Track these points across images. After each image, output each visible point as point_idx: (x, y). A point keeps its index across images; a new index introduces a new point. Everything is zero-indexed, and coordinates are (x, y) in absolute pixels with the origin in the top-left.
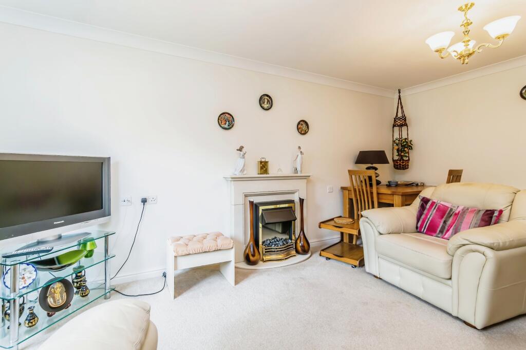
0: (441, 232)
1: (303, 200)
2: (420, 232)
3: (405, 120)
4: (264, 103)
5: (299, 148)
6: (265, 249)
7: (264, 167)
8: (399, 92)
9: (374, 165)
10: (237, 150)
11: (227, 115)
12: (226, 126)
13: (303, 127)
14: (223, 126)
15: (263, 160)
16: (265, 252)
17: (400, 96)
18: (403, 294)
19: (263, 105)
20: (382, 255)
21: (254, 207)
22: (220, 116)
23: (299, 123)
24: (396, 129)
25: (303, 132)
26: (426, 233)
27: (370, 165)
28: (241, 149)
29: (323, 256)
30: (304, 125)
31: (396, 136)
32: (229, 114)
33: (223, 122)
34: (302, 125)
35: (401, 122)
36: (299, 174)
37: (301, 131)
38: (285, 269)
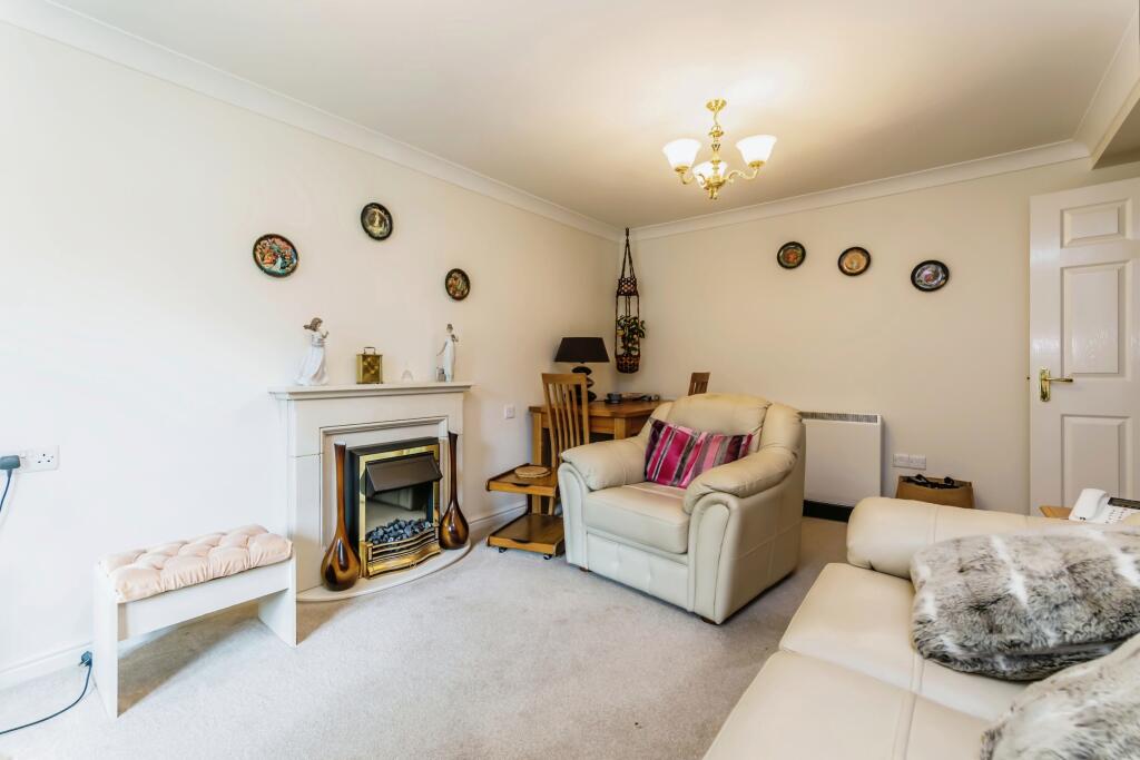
0: (678, 476)
1: (456, 436)
2: (649, 480)
3: (635, 285)
4: (372, 222)
5: (450, 327)
6: (373, 550)
7: (371, 367)
8: (627, 235)
9: (587, 365)
10: (306, 327)
11: (277, 241)
12: (277, 268)
13: (458, 285)
14: (267, 267)
15: (370, 352)
16: (373, 556)
17: (627, 241)
18: (624, 591)
19: (370, 228)
20: (594, 528)
21: (348, 457)
22: (258, 242)
23: (449, 276)
24: (622, 299)
25: (457, 295)
26: (659, 482)
27: (579, 364)
28: (314, 325)
29: (494, 546)
30: (460, 280)
31: (622, 313)
32: (283, 239)
33: (268, 258)
34: (456, 279)
35: (628, 288)
36: (449, 383)
37: (455, 292)
38: (417, 584)
